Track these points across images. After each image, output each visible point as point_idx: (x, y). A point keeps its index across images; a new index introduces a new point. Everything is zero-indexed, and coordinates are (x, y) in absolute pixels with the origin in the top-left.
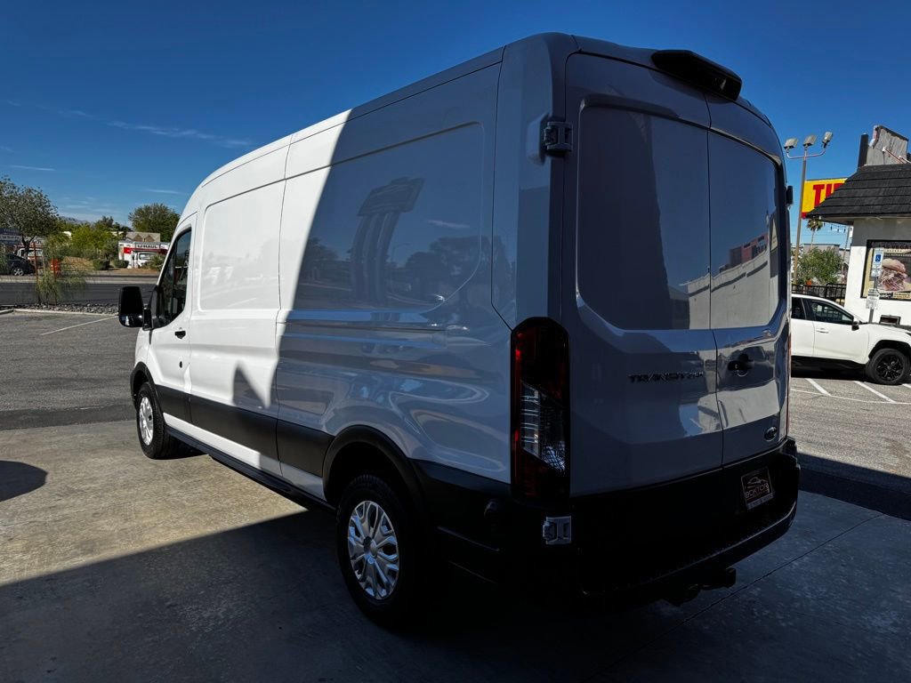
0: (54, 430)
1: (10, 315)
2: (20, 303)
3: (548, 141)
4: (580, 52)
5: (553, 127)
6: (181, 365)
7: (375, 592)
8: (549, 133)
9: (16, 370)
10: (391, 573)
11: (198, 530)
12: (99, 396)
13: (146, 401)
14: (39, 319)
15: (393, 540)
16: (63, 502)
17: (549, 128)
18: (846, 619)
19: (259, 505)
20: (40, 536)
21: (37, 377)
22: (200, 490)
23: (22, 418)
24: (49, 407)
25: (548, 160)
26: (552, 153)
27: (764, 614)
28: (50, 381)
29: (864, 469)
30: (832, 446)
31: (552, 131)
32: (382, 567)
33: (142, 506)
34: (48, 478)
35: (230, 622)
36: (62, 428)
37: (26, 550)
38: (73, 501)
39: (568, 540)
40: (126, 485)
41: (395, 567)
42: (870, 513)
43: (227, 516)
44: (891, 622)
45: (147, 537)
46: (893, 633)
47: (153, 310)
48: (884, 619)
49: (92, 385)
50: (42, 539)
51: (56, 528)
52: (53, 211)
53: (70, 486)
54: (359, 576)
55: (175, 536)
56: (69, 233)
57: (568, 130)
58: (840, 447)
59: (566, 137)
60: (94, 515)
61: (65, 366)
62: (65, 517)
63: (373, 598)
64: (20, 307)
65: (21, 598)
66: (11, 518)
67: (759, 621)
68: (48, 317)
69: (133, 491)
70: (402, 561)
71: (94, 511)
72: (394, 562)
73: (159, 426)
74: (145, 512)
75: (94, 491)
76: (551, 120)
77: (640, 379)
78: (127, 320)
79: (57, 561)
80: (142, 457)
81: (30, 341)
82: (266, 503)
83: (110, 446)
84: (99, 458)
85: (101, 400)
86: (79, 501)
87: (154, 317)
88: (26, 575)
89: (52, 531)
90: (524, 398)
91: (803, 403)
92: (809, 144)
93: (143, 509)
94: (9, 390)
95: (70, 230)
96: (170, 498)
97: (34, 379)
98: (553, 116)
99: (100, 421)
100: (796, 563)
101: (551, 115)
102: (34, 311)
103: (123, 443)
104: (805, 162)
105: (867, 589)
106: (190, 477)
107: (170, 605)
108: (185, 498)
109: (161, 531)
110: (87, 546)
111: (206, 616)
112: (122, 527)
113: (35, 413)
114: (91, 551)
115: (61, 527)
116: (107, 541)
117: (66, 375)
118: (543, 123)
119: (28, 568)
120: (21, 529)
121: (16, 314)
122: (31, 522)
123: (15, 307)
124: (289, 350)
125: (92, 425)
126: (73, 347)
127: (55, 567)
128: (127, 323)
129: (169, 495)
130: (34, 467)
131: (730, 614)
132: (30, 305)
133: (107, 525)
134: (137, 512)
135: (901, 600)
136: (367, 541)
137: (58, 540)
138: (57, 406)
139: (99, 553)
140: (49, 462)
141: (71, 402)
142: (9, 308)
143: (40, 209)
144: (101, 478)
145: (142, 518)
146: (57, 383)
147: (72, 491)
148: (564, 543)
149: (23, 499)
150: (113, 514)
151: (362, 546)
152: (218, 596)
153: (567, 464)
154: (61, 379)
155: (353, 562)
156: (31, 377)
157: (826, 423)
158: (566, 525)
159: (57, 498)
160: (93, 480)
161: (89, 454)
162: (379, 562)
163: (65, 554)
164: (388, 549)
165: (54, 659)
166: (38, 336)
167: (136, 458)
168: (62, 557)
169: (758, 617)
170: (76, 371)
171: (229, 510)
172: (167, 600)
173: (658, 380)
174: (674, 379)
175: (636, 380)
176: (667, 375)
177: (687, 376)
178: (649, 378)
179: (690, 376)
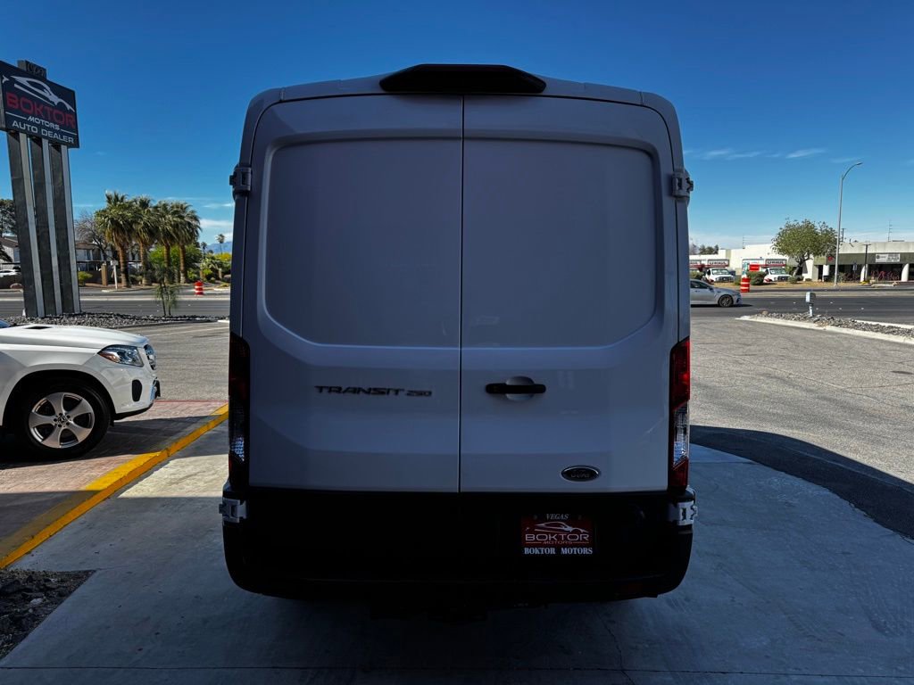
4: (281, 102)
31: (234, 176)
39: (236, 520)
57: (245, 174)
59: (244, 179)
77: (331, 390)
153: (247, 458)
173: (358, 392)
174: (383, 393)
175: (325, 391)
176: (370, 389)
177: (406, 392)
178: (343, 390)
179: (410, 393)
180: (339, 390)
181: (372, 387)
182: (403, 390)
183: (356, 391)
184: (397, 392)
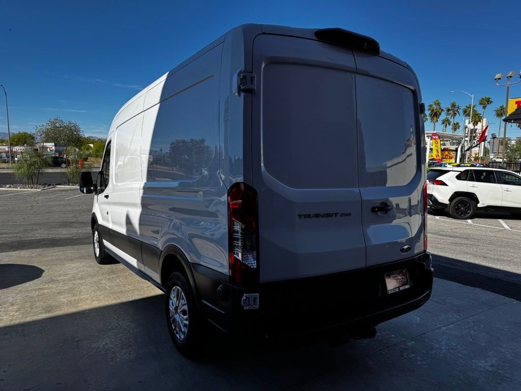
0: (57, 249)
1: (54, 189)
2: (59, 183)
3: (241, 84)
4: (264, 33)
5: (243, 76)
6: (107, 213)
7: (180, 336)
8: (241, 80)
9: (47, 217)
10: (185, 325)
11: (108, 302)
12: (84, 231)
13: (96, 233)
14: (66, 191)
15: (186, 307)
16: (47, 286)
17: (241, 77)
18: (461, 361)
19: (145, 289)
20: (27, 303)
21: (56, 221)
22: (118, 281)
23: (42, 243)
24: (57, 237)
25: (242, 94)
26: (245, 91)
27: (410, 356)
28: (62, 223)
29: (514, 273)
30: (498, 260)
31: (243, 79)
32: (182, 322)
33: (85, 288)
34: (44, 274)
35: (105, 350)
36: (60, 248)
37: (18, 310)
38: (51, 285)
39: (257, 307)
40: (81, 278)
41: (187, 322)
42: (507, 299)
43: (126, 295)
44: (490, 364)
45: (80, 305)
46: (488, 370)
47: (98, 184)
48: (486, 362)
49: (83, 226)
50: (28, 305)
51: (37, 300)
52: (82, 133)
53: (53, 278)
54: (173, 327)
55: (95, 304)
56: (92, 145)
57: (252, 78)
58: (504, 260)
59: (252, 81)
60: (58, 293)
61: (72, 215)
62: (44, 294)
63: (179, 339)
64: (59, 184)
65: (6, 334)
66: (17, 294)
67: (405, 360)
68: (72, 190)
69: (83, 281)
70: (189, 319)
71: (59, 291)
72: (186, 320)
73: (102, 246)
74: (84, 292)
75: (64, 281)
76: (243, 72)
77: (305, 216)
78: (85, 190)
79: (31, 316)
80: (94, 263)
81: (58, 203)
82: (149, 288)
83: (81, 257)
84: (73, 264)
85: (85, 233)
86: (54, 286)
87: (99, 188)
88: (13, 323)
89: (35, 301)
90: (234, 228)
91: (490, 234)
92: (511, 77)
93: (84, 290)
94: (40, 228)
95: (93, 143)
96: (101, 285)
97: (55, 222)
98: (245, 70)
99: (82, 244)
100: (444, 328)
101: (243, 70)
102: (66, 187)
103: (88, 256)
104: (508, 88)
105: (483, 344)
106: (115, 274)
107: (78, 341)
108: (108, 285)
109: (88, 302)
110: (48, 309)
111: (93, 346)
112: (69, 299)
113: (49, 240)
114: (49, 311)
115: (40, 299)
116: (58, 307)
117: (72, 220)
118: (239, 75)
119: (15, 319)
120: (20, 300)
121: (57, 189)
122: (26, 296)
123: (56, 185)
124: (145, 204)
125: (76, 247)
126: (79, 206)
127: (29, 319)
128: (85, 192)
129: (101, 283)
130: (38, 268)
131: (389, 356)
132: (64, 184)
133: (63, 299)
134: (80, 292)
135: (503, 351)
136: (176, 308)
137: (35, 306)
138: (62, 236)
139: (53, 313)
140: (47, 266)
141: (69, 234)
142: (53, 185)
143: (75, 133)
144: (70, 274)
145: (82, 295)
146: (65, 225)
147: (53, 281)
148: (254, 308)
149: (27, 284)
150: (68, 292)
151: (174, 311)
152: (104, 336)
153: (258, 265)
154: (68, 222)
155: (171, 319)
156: (54, 221)
157: (500, 246)
158: (255, 299)
159: (44, 284)
160: (65, 275)
161: (69, 261)
162: (181, 320)
163: (36, 312)
164: (184, 313)
165: (9, 365)
166: (63, 200)
167: (92, 264)
168: (34, 314)
169: (405, 358)
170: (76, 218)
171: (128, 291)
172: (77, 337)
173: (319, 217)
174: (330, 216)
175: (302, 217)
176: (324, 214)
177: (340, 215)
178: (312, 216)
179: (342, 215)
180: (309, 216)
181: (325, 213)
182: (338, 213)
183: (317, 216)
184: (336, 214)
